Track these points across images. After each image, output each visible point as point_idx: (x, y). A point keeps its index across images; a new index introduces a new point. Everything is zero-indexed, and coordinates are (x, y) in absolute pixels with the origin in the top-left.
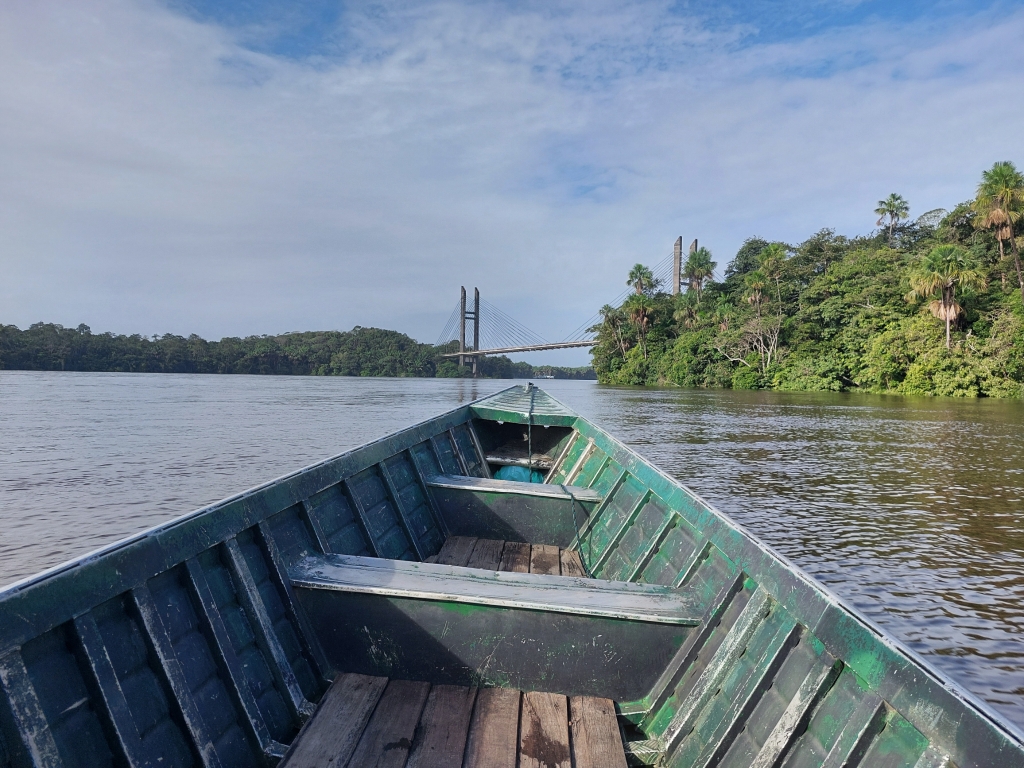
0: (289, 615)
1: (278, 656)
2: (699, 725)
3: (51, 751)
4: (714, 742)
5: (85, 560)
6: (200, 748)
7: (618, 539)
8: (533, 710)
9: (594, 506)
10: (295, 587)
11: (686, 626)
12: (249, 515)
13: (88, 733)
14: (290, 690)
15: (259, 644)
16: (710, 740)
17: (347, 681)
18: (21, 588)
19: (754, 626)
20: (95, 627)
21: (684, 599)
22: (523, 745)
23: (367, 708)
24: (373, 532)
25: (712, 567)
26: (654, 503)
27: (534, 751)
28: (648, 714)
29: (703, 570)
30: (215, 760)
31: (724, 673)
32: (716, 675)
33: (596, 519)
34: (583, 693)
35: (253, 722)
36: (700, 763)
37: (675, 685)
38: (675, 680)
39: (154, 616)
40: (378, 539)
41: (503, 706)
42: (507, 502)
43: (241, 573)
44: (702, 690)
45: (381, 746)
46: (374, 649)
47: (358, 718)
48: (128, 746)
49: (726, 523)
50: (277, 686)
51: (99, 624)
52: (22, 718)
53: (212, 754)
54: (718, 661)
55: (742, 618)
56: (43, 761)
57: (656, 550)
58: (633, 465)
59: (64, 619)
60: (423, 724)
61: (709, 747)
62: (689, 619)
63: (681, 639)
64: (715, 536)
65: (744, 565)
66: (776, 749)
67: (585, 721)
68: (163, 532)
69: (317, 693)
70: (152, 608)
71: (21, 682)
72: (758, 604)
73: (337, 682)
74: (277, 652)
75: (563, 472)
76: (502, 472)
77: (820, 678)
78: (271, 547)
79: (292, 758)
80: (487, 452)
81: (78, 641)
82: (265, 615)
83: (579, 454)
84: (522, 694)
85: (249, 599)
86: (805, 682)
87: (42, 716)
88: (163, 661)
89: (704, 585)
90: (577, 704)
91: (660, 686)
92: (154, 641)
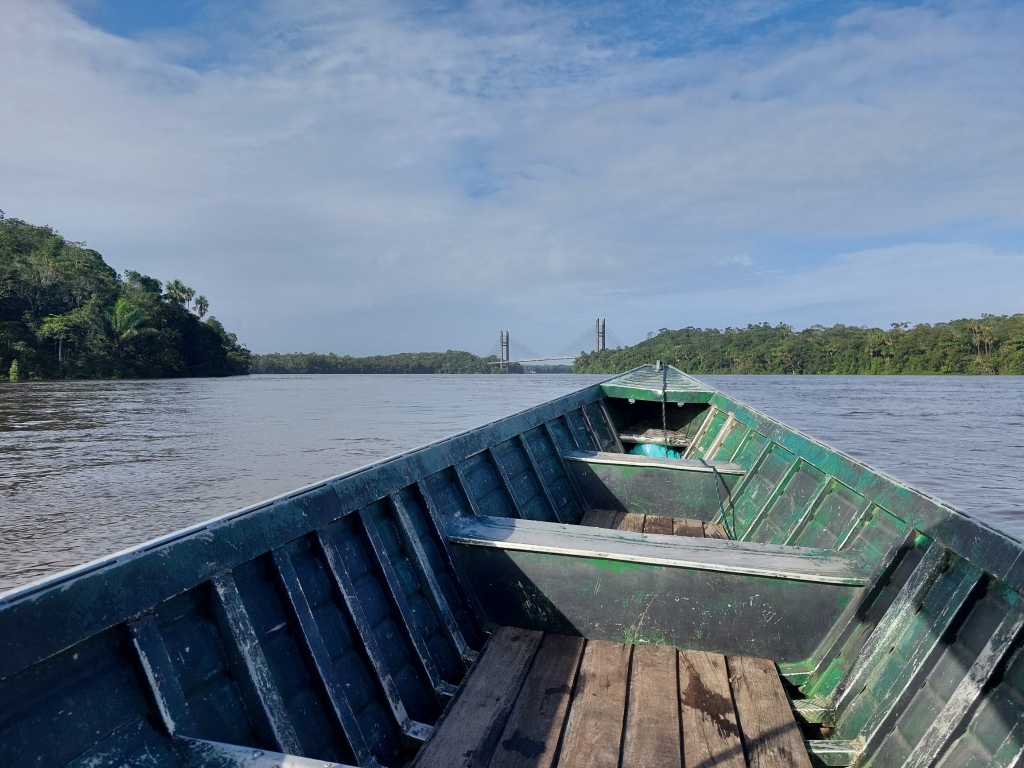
0: (448, 569)
1: (442, 604)
2: (871, 683)
3: (262, 664)
4: (892, 698)
5: (278, 500)
6: (381, 678)
7: (767, 509)
8: (690, 667)
9: (738, 479)
10: (453, 543)
11: (852, 586)
12: (408, 474)
13: (288, 654)
14: (454, 636)
15: (423, 592)
16: (887, 696)
17: (505, 633)
18: (230, 519)
19: (930, 582)
20: (289, 560)
21: (847, 561)
22: (683, 697)
23: (527, 657)
24: (518, 501)
25: (876, 529)
26: (805, 471)
27: (696, 702)
28: (813, 675)
29: (867, 532)
30: (394, 691)
31: (899, 630)
32: (889, 633)
33: (741, 492)
34: (741, 653)
35: (424, 661)
36: (876, 719)
37: (842, 646)
38: (842, 641)
39: (336, 556)
40: (523, 506)
41: (660, 661)
42: (646, 476)
43: (405, 526)
44: (874, 648)
45: (543, 690)
46: (528, 603)
47: (519, 666)
48: (323, 668)
49: (892, 482)
50: (442, 632)
51: (292, 559)
52: (238, 631)
53: (391, 686)
54: (891, 618)
55: (916, 574)
56: (256, 670)
57: (811, 517)
58: (779, 435)
59: (264, 551)
60: (582, 673)
61: (885, 704)
62: (855, 579)
63: (847, 599)
64: (880, 496)
65: (915, 522)
66: (966, 701)
67: (745, 678)
68: (339, 482)
69: (478, 642)
70: (334, 548)
71: (234, 600)
72: (935, 559)
73: (495, 633)
74: (440, 601)
75: (701, 449)
76: (636, 449)
77: (1016, 626)
78: (430, 505)
79: (462, 696)
80: (621, 430)
81: (277, 571)
82: (428, 565)
83: (718, 430)
84: (677, 652)
85: (413, 550)
86: (996, 632)
87: (253, 632)
88: (345, 597)
89: (869, 547)
90: (736, 663)
91: (825, 647)
92: (337, 578)
